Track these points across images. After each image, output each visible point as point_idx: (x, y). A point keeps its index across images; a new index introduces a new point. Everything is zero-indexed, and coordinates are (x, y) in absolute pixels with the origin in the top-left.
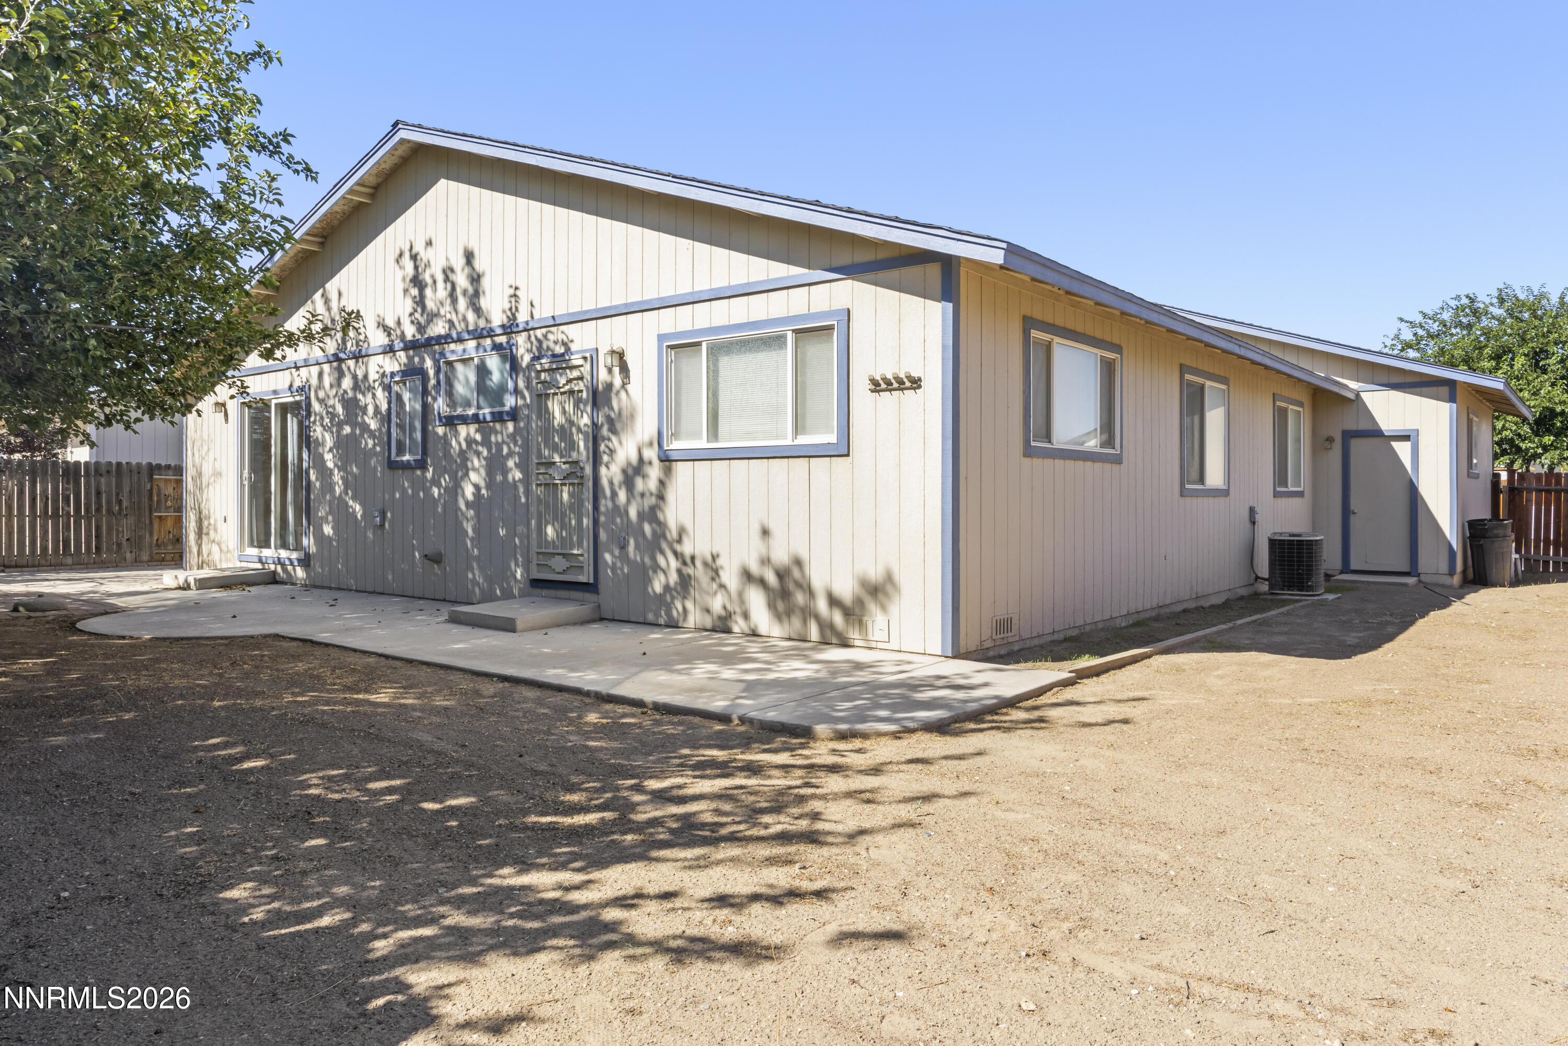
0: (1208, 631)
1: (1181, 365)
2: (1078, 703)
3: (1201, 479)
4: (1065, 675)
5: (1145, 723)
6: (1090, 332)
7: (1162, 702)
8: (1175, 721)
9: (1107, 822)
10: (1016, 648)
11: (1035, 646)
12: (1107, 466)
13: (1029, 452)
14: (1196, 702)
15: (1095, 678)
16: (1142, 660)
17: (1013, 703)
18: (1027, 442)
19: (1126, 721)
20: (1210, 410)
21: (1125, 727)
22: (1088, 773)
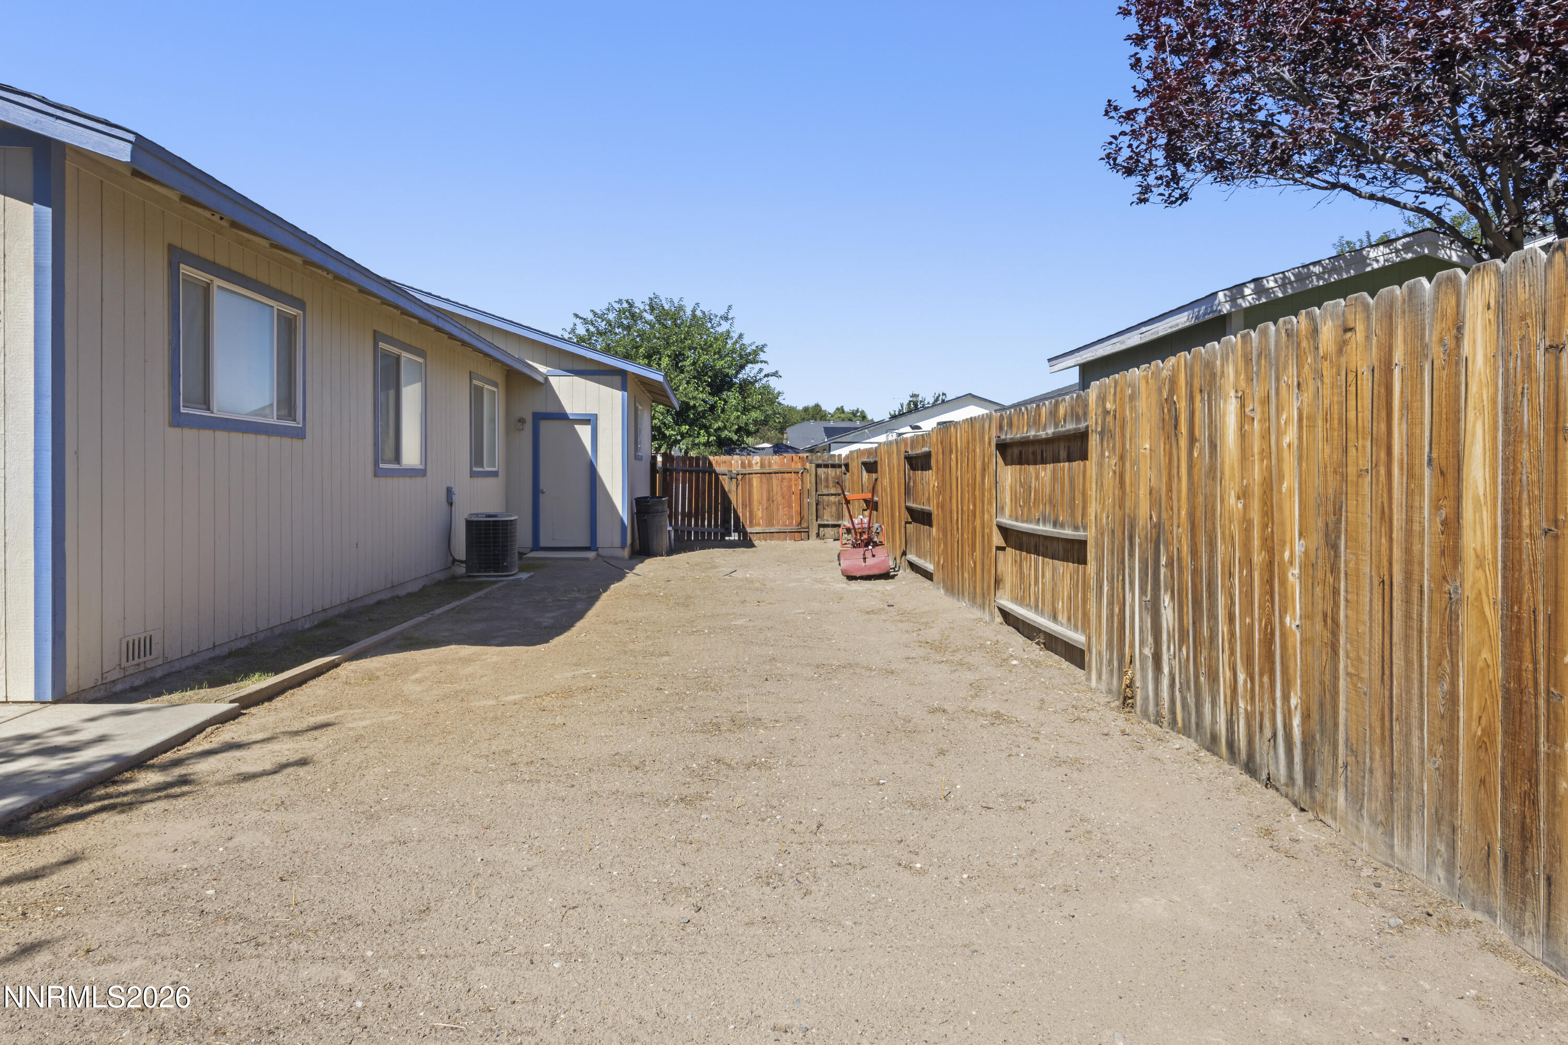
0: (405, 625)
1: (375, 331)
2: (238, 746)
3: (397, 458)
4: (225, 707)
5: (329, 760)
6: (264, 279)
7: (351, 725)
8: (367, 751)
9: (266, 939)
10: (159, 674)
11: (188, 668)
12: (286, 441)
13: (177, 420)
14: (392, 718)
15: (266, 704)
16: (328, 670)
17: (140, 762)
18: (175, 408)
19: (303, 762)
20: (406, 386)
21: (302, 771)
22: (245, 857)
